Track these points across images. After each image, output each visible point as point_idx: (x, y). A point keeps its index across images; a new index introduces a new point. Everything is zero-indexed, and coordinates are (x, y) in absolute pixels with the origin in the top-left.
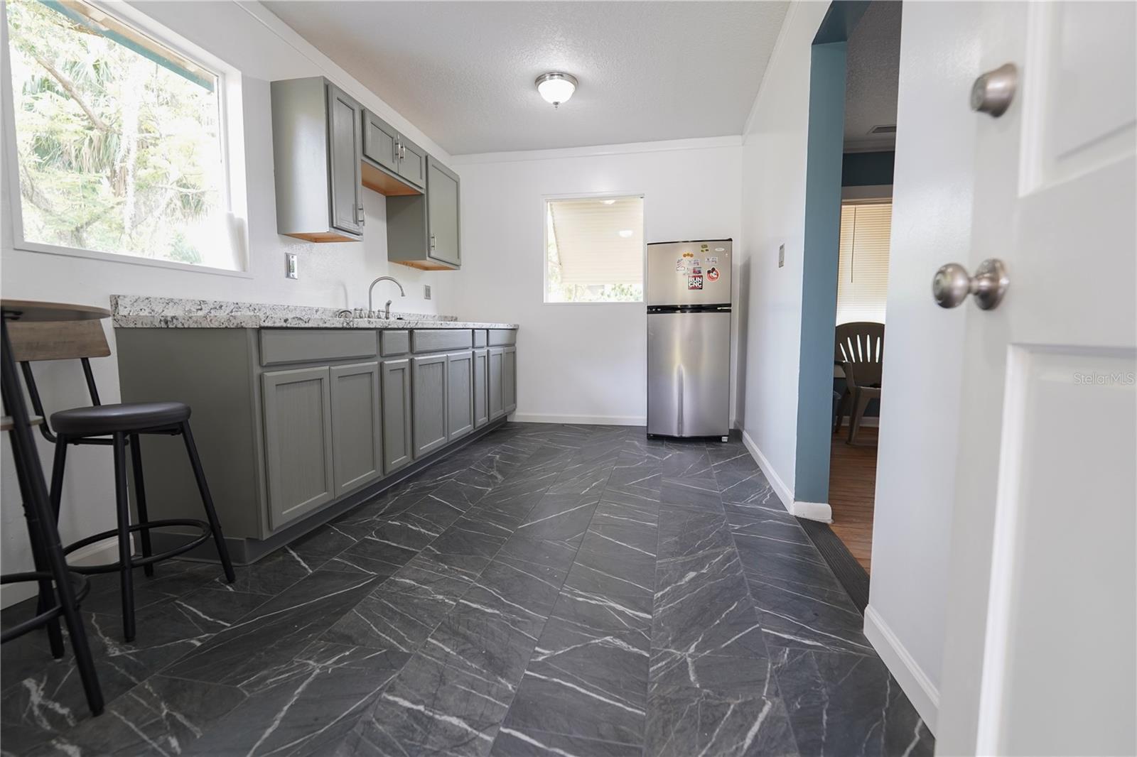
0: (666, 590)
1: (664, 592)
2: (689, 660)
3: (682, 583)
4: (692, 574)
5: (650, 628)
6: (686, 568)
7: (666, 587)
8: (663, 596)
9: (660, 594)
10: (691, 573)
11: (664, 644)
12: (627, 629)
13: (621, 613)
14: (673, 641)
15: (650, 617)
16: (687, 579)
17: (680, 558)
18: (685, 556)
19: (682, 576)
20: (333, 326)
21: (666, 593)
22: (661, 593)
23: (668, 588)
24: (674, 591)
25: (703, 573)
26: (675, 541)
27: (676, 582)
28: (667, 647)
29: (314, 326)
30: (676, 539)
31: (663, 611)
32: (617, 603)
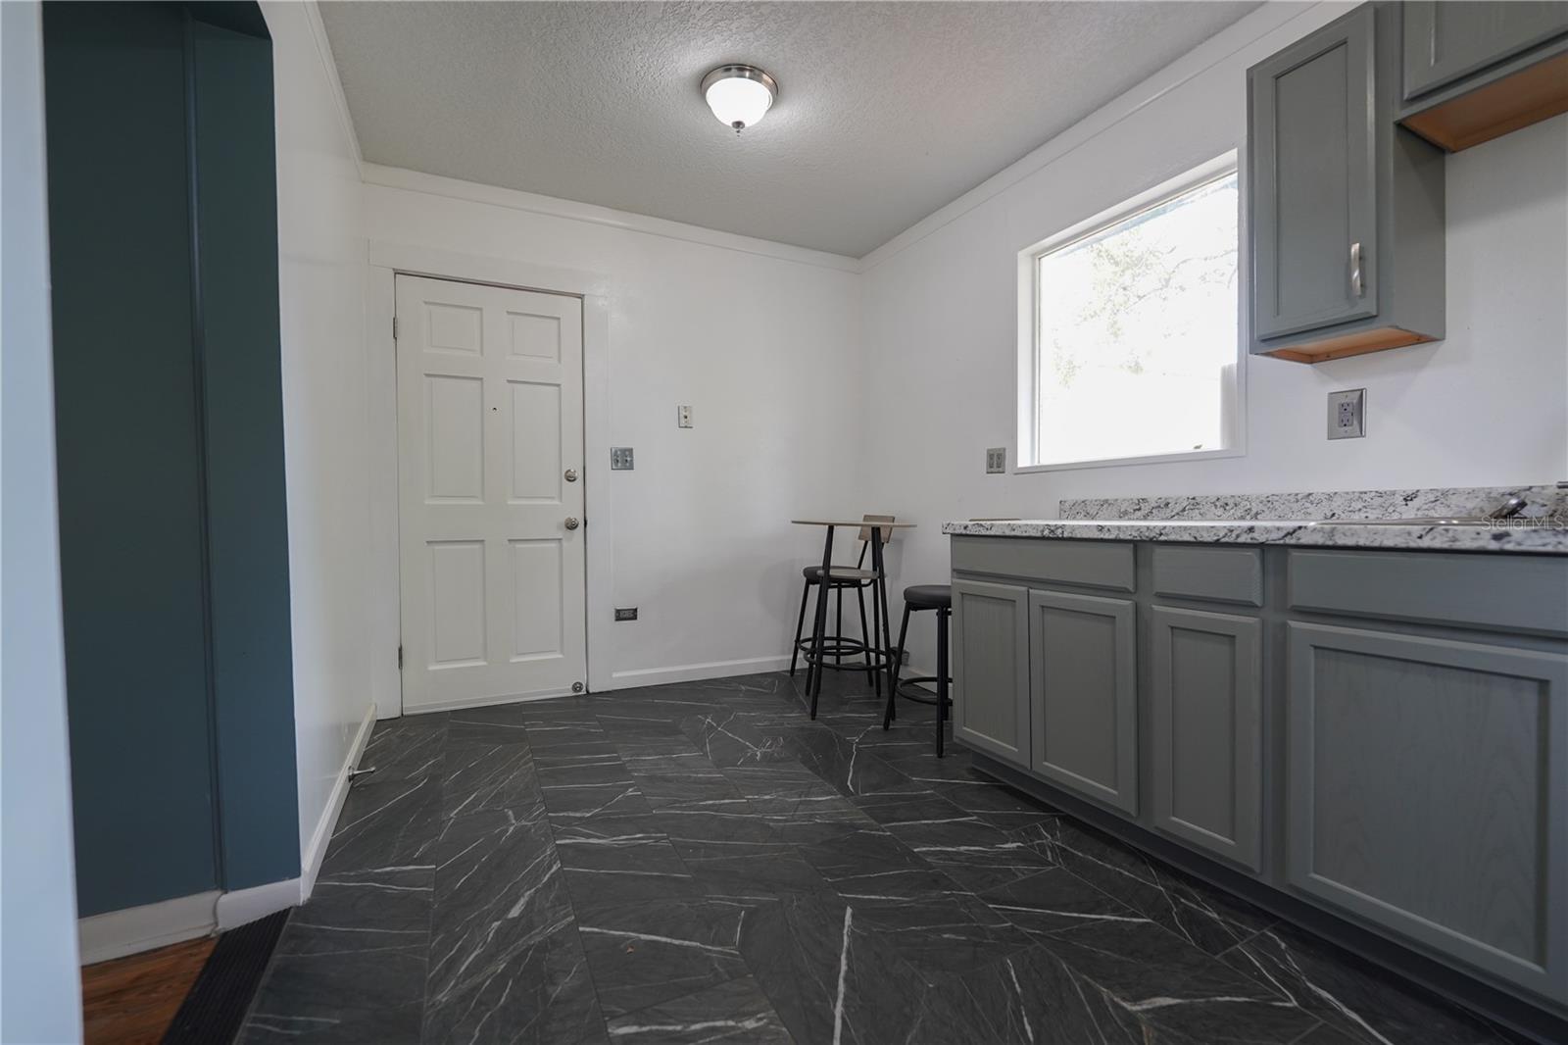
0: (548, 876)
1: (550, 873)
2: (514, 821)
3: (528, 893)
4: (515, 912)
5: (553, 834)
6: (526, 922)
7: (549, 879)
8: (550, 868)
9: (555, 868)
10: (516, 915)
11: (537, 826)
12: (576, 825)
13: (589, 836)
14: (530, 829)
15: (558, 842)
16: (522, 901)
17: (539, 939)
18: (528, 949)
19: (530, 904)
20: (1024, 534)
21: (547, 873)
22: (553, 870)
23: (546, 879)
24: (538, 878)
25: (497, 920)
26: (555, 984)
27: (536, 892)
28: (534, 824)
29: (997, 534)
30: (556, 992)
31: (545, 851)
32: (598, 844)
